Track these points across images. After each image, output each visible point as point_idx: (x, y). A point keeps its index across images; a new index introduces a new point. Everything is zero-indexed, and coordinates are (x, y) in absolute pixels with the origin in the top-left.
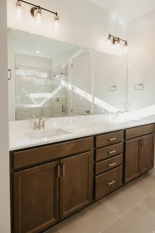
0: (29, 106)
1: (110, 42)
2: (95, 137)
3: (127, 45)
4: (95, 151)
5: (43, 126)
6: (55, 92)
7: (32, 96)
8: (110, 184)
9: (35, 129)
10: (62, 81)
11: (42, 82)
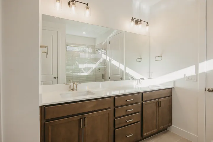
0: (79, 74)
1: (133, 23)
2: (114, 98)
3: (148, 25)
4: (115, 109)
5: (76, 89)
6: (98, 63)
7: (81, 66)
8: (128, 137)
9: (70, 91)
10: (103, 54)
11: (87, 56)
